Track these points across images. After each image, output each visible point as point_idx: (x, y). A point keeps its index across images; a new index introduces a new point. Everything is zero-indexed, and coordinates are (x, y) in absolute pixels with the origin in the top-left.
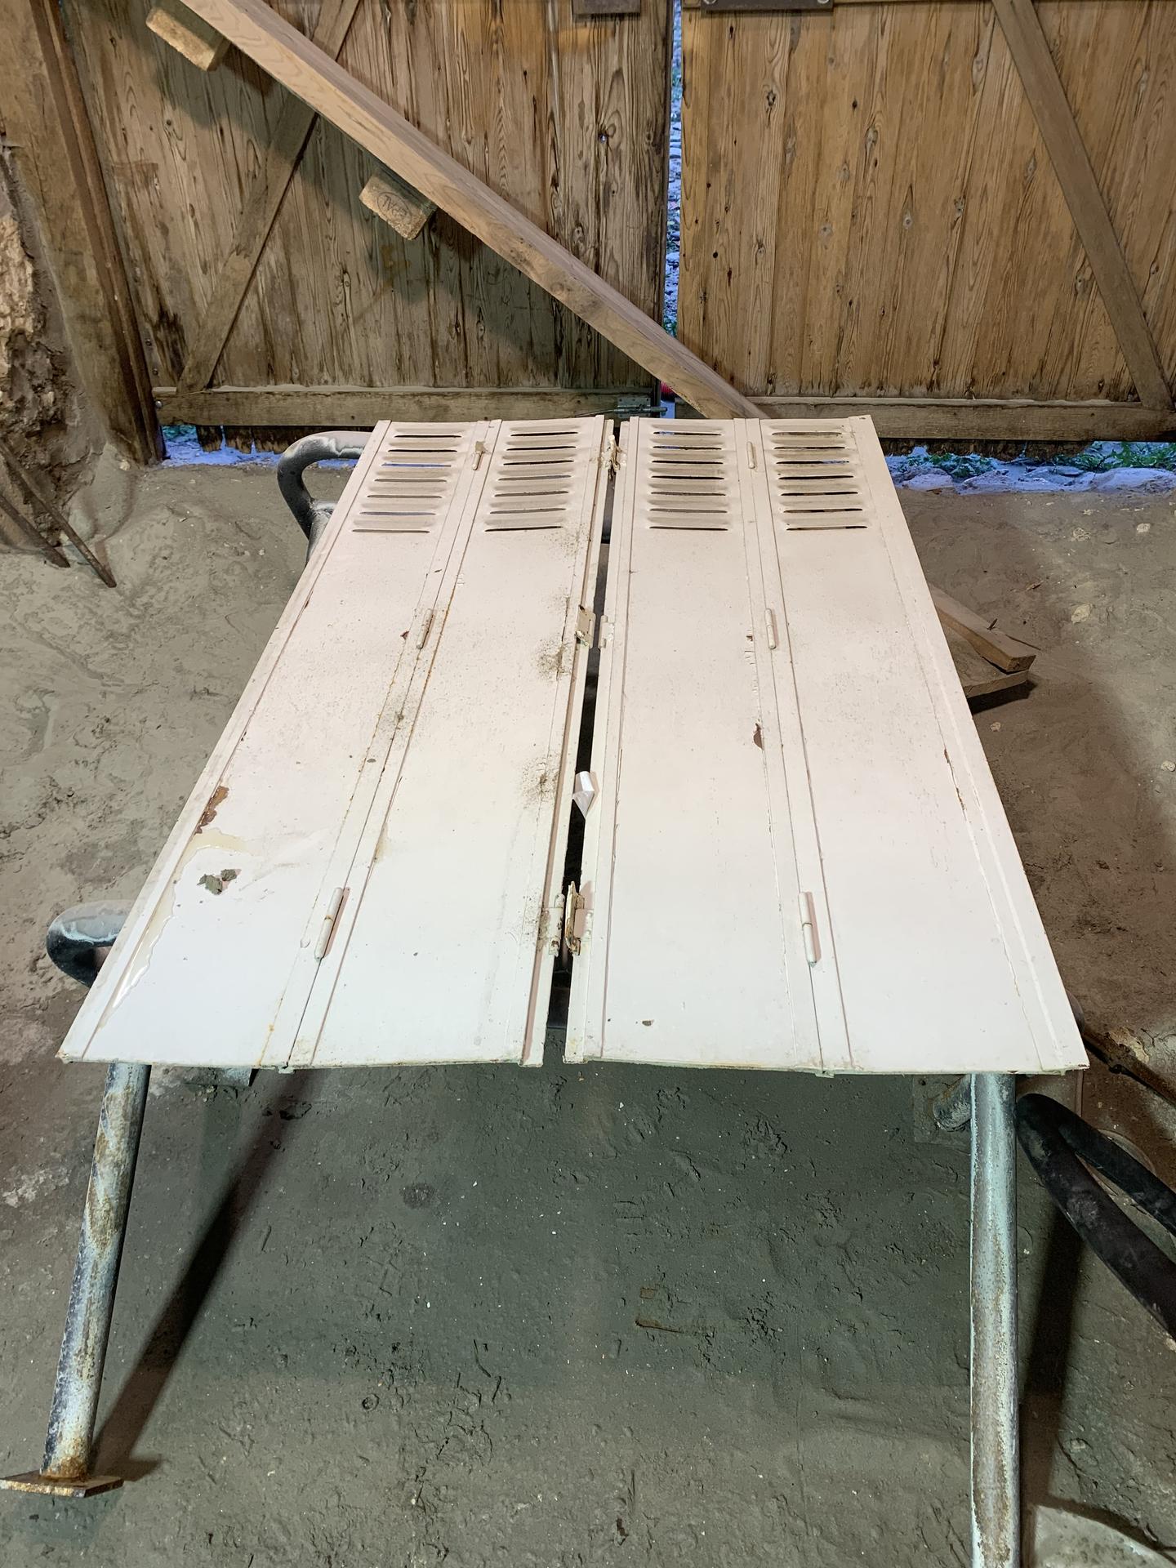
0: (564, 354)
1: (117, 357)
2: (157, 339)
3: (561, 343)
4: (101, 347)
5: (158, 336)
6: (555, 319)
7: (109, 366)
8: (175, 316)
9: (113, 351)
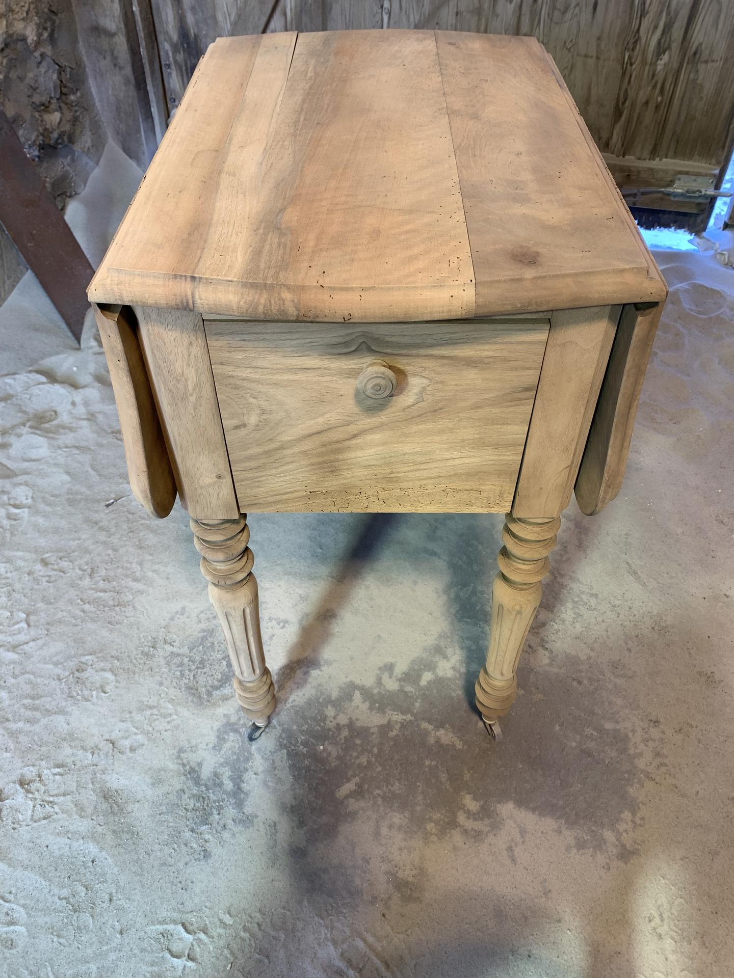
0: (623, 118)
1: (132, 78)
2: (176, 61)
3: (624, 103)
4: (115, 65)
5: (178, 58)
6: (624, 74)
7: (123, 88)
8: (196, 36)
9: (128, 70)
